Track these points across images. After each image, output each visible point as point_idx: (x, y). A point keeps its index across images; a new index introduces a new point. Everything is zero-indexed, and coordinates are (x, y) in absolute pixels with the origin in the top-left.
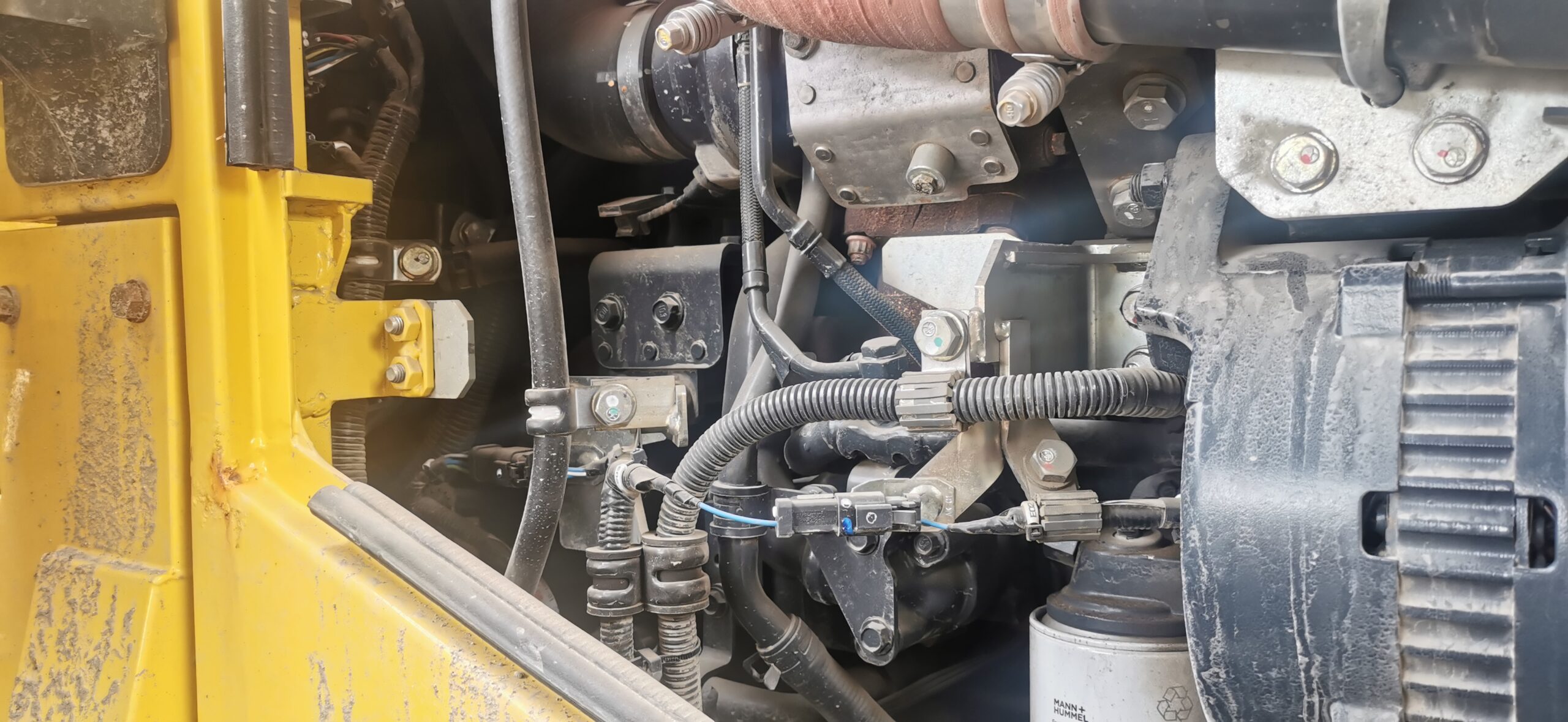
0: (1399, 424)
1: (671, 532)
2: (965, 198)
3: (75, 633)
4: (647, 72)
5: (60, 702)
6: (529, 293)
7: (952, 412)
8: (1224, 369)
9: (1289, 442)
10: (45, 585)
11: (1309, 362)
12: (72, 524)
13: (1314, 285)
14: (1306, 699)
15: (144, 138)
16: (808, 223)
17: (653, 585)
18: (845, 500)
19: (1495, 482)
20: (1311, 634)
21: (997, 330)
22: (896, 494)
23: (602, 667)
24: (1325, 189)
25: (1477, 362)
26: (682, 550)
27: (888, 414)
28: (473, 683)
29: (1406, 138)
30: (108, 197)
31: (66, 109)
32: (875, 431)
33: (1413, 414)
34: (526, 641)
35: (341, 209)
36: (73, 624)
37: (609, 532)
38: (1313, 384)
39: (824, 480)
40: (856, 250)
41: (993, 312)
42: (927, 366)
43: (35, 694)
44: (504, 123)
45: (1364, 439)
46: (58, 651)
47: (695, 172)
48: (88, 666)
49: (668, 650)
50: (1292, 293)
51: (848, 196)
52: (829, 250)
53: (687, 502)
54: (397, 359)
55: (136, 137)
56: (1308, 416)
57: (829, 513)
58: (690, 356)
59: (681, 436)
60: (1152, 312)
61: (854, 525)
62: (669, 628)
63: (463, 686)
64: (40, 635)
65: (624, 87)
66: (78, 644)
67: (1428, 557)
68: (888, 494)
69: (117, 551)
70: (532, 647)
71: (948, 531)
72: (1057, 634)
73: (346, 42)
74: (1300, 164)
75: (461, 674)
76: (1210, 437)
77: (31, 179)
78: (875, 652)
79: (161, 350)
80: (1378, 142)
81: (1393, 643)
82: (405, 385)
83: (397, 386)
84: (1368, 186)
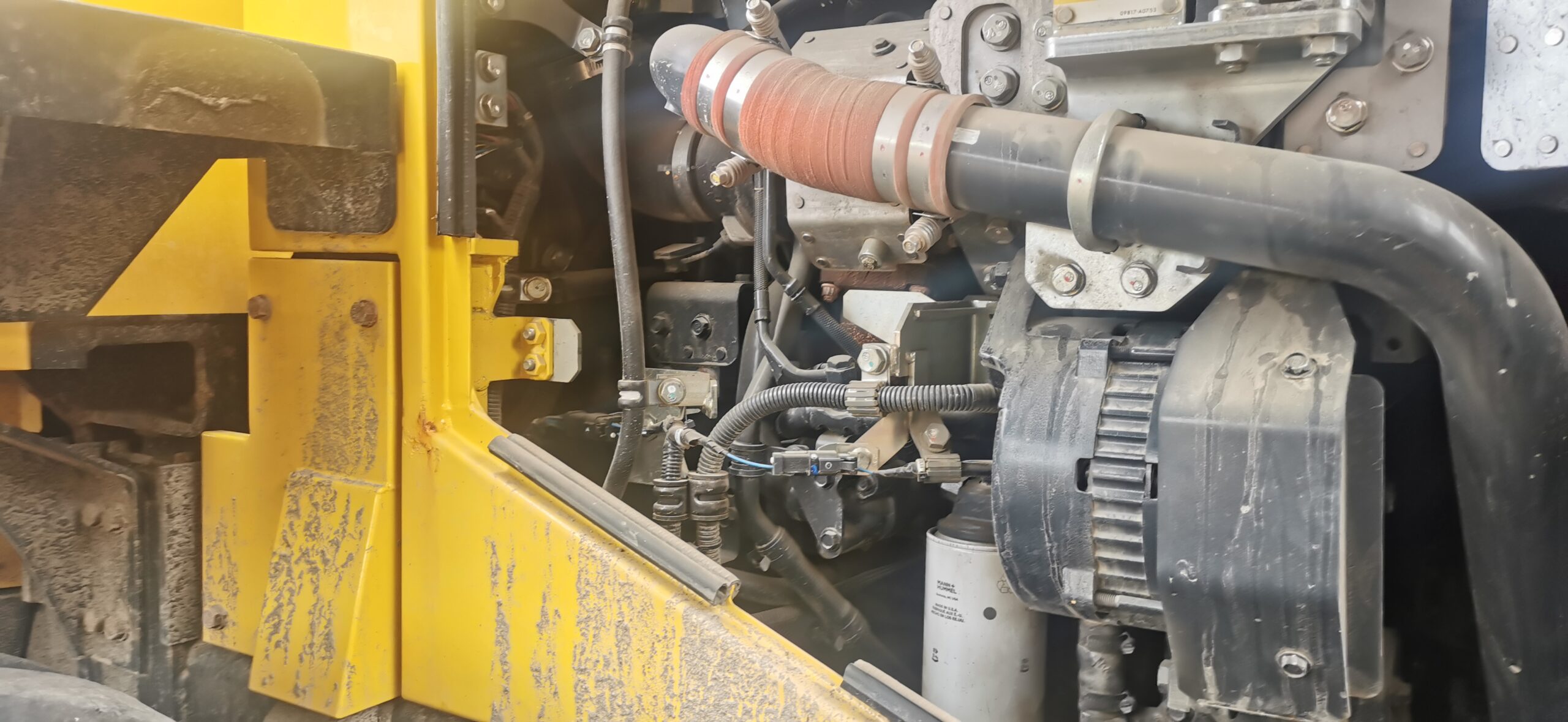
0: (1098, 424)
1: (706, 471)
2: (894, 270)
3: (319, 524)
4: (692, 167)
5: (309, 566)
6: (623, 321)
7: (877, 406)
8: (1019, 391)
9: (1045, 431)
10: (293, 492)
11: (1060, 389)
12: (310, 454)
13: (1072, 346)
14: (1051, 566)
15: (378, 213)
16: (796, 282)
17: (695, 503)
18: (813, 455)
19: (1137, 455)
20: (1052, 531)
21: (907, 357)
22: (844, 453)
23: (671, 545)
24: (1080, 294)
25: (1138, 394)
26: (713, 482)
27: (841, 405)
28: (593, 553)
29: (1118, 271)
30: (347, 244)
31: (328, 191)
32: (834, 414)
33: (1105, 420)
34: (627, 529)
35: (500, 260)
36: (317, 518)
37: (668, 470)
38: (1060, 401)
39: (802, 442)
40: (827, 293)
41: (903, 349)
42: (865, 378)
43: (289, 562)
44: (611, 215)
45: (1080, 431)
46: (306, 535)
47: (722, 233)
48: (330, 544)
49: (702, 544)
50: (1059, 350)
51: (822, 263)
52: (809, 298)
53: (720, 453)
54: (530, 356)
55: (372, 210)
56: (1056, 418)
57: (804, 461)
58: (715, 357)
59: (712, 412)
60: (987, 356)
61: (818, 469)
62: (703, 530)
63: (587, 555)
64: (291, 525)
65: (676, 176)
66: (321, 531)
67: (1106, 492)
68: (839, 452)
69: (345, 472)
70: (631, 532)
71: (873, 475)
72: (941, 541)
73: (492, 141)
74: (1064, 281)
75: (586, 548)
76: (1008, 427)
77: (286, 228)
78: (830, 549)
79: (384, 345)
80: (1105, 272)
81: (1089, 536)
82: (535, 372)
83: (528, 372)
84: (1100, 295)
